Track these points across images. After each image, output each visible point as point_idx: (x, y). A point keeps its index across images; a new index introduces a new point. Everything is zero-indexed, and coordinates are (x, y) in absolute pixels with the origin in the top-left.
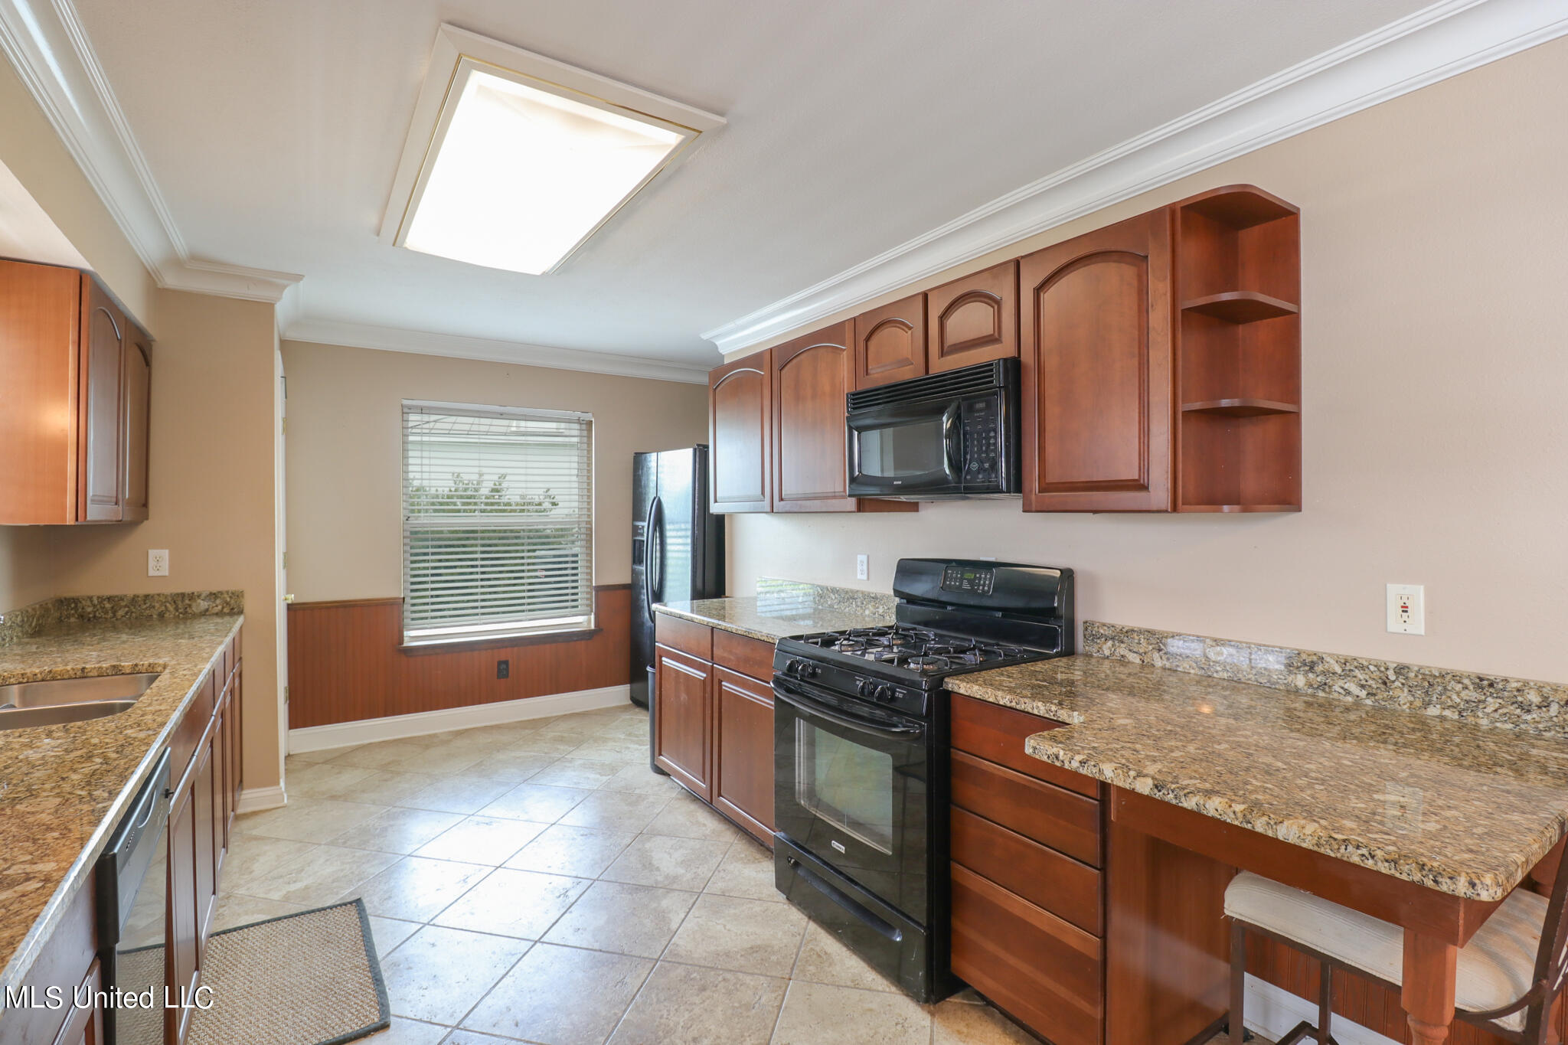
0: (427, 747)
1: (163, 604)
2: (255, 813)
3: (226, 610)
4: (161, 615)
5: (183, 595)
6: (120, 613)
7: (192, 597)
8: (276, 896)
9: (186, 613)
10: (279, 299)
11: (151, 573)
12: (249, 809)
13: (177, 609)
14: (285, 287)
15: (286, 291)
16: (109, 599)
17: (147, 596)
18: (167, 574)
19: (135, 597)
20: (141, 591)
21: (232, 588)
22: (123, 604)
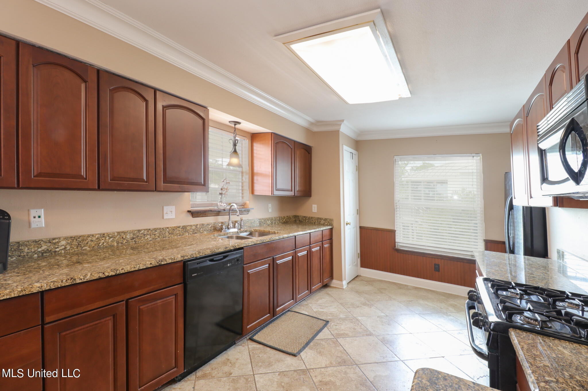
0: (400, 288)
1: (315, 220)
2: (335, 288)
3: (329, 224)
4: (315, 223)
5: (319, 218)
6: (307, 221)
7: (321, 219)
8: (315, 310)
9: (320, 223)
10: (340, 129)
11: (313, 211)
12: (334, 286)
13: (318, 222)
14: (340, 125)
15: (342, 125)
16: (304, 217)
17: (312, 217)
18: (316, 212)
19: (309, 217)
20: (311, 216)
21: (330, 218)
22: (307, 219)
